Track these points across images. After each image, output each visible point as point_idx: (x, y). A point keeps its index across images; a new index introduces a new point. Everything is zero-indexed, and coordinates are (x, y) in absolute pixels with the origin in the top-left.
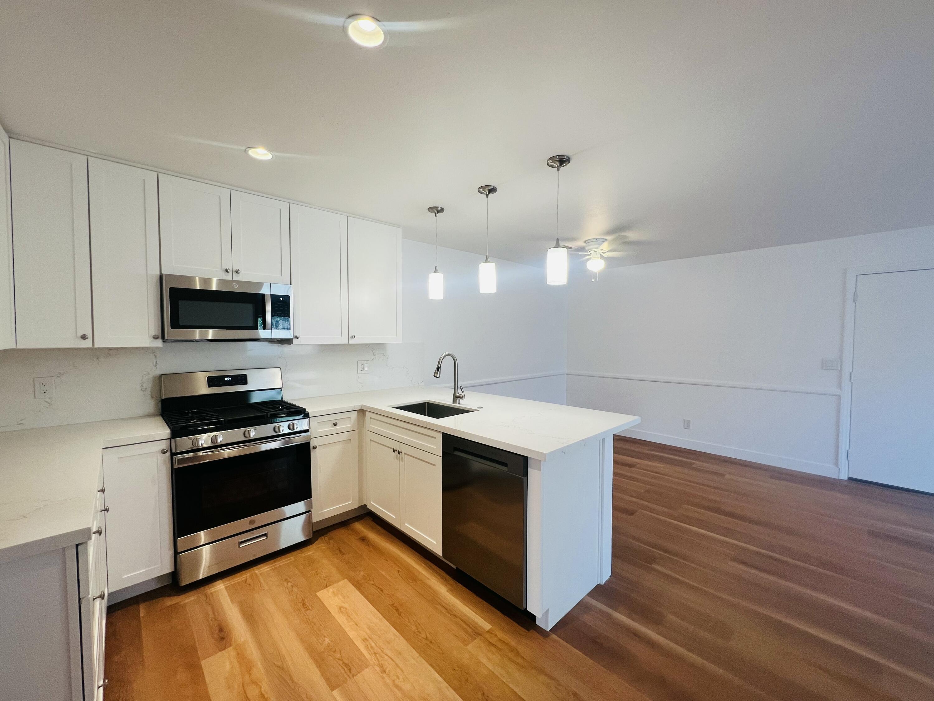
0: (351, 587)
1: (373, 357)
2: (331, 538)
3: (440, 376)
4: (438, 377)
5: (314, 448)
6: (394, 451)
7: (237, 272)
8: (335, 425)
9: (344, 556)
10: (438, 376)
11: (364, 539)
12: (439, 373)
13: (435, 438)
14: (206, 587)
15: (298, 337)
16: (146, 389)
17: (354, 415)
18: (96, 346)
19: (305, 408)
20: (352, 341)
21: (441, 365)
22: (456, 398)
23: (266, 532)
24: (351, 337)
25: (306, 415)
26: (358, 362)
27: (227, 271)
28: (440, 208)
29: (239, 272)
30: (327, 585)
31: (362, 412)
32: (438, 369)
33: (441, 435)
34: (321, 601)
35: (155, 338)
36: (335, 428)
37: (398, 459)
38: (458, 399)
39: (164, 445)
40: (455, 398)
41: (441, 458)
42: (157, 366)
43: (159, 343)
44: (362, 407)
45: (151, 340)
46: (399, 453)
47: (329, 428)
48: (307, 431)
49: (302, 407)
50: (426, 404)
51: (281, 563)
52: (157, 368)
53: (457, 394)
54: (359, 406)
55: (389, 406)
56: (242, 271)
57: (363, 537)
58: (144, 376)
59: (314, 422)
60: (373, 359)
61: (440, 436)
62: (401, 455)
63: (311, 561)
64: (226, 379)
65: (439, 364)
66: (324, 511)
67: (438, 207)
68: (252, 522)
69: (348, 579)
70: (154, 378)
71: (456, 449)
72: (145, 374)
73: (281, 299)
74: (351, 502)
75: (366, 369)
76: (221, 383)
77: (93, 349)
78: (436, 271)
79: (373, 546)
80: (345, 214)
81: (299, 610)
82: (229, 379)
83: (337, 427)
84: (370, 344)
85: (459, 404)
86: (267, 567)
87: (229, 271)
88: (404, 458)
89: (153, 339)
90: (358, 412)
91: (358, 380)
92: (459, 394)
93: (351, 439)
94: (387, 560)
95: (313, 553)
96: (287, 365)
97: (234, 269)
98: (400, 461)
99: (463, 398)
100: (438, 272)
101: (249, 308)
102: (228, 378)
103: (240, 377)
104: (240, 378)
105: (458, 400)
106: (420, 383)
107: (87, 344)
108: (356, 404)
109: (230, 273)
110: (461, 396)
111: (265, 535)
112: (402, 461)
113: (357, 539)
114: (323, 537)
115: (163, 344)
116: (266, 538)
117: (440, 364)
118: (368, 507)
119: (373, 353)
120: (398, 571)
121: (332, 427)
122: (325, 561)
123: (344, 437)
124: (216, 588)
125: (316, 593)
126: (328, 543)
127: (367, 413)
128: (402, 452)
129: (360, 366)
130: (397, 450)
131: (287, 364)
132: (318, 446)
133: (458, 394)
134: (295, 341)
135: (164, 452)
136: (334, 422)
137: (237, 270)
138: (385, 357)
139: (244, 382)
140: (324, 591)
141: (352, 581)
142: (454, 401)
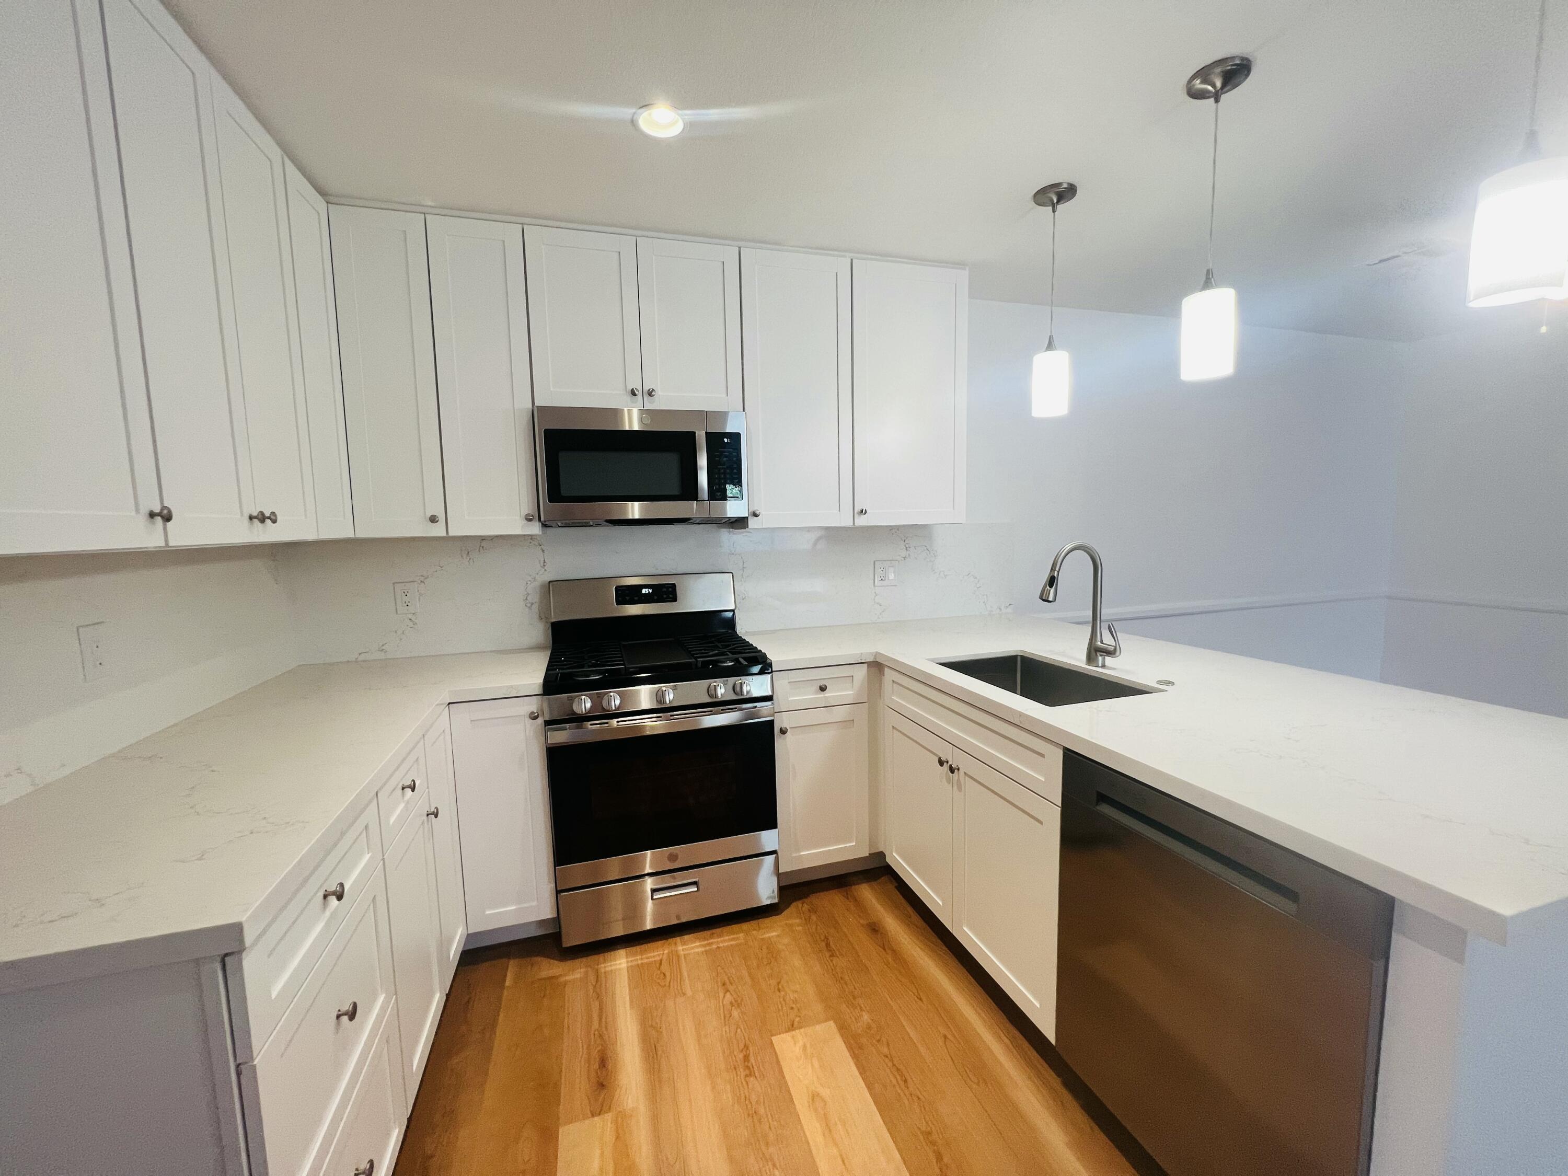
0: (839, 1044)
1: (904, 553)
2: (813, 910)
3: (1055, 600)
4: (1050, 602)
5: (783, 732)
6: (941, 763)
7: (650, 393)
8: (823, 689)
9: (835, 960)
10: (1051, 599)
11: (875, 929)
12: (1052, 590)
13: (1043, 756)
14: (601, 957)
15: (758, 512)
16: (532, 604)
17: (861, 673)
18: (451, 534)
19: (765, 653)
20: (861, 521)
21: (1058, 572)
22: (1095, 652)
23: (696, 880)
24: (857, 513)
25: (766, 667)
26: (876, 563)
27: (633, 393)
28: (1065, 186)
29: (653, 393)
30: (796, 1024)
31: (877, 666)
32: (1052, 581)
33: (1060, 753)
34: (778, 1062)
35: (529, 519)
36: (822, 695)
37: (949, 781)
38: (1101, 655)
39: (533, 705)
40: (1093, 651)
41: (1060, 809)
42: (545, 568)
43: (535, 529)
44: (875, 656)
45: (524, 522)
46: (952, 770)
47: (810, 696)
48: (769, 698)
49: (760, 651)
50: (1019, 659)
51: (722, 942)
52: (545, 570)
53: (1099, 643)
54: (871, 653)
55: (932, 660)
56: (659, 393)
57: (874, 923)
58: (529, 582)
59: (782, 682)
60: (905, 558)
61: (1059, 755)
62: (957, 775)
63: (772, 954)
64: (644, 591)
65: (1053, 569)
66: (802, 853)
67: (1059, 184)
68: (673, 858)
69: (835, 1022)
70: (542, 586)
71: (1102, 798)
72: (530, 581)
73: (726, 440)
74: (854, 844)
75: (892, 576)
76: (636, 598)
77: (448, 539)
78: (1050, 346)
79: (894, 951)
80: (847, 254)
81: (735, 1068)
82: (647, 592)
83: (827, 694)
84: (898, 527)
85: (1103, 666)
86: (697, 944)
87: (637, 392)
88: (962, 783)
89: (526, 522)
90: (868, 667)
91: (874, 599)
92: (1104, 642)
93: (853, 720)
94: (921, 999)
95: (778, 936)
96: (744, 568)
97: (646, 389)
98: (955, 788)
99: (1115, 654)
100: (1056, 349)
101: (671, 461)
102: (647, 590)
103: (665, 588)
104: (665, 590)
105: (1100, 658)
106: (1002, 608)
107: (438, 530)
108: (866, 649)
109: (640, 397)
110: (1112, 648)
111: (695, 883)
112: (960, 789)
113: (862, 925)
114: (799, 904)
115: (542, 531)
116: (696, 889)
117: (1057, 569)
118: (887, 860)
119: (905, 545)
120: (945, 1037)
121: (817, 693)
122: (797, 961)
123: (840, 714)
124: (614, 964)
125: (773, 1038)
126: (808, 921)
127: (886, 669)
128: (958, 769)
129: (878, 571)
130: (947, 762)
131: (744, 566)
132: (790, 728)
133: (1102, 643)
134: (752, 522)
135: (534, 717)
136: (822, 683)
137: (649, 390)
138: (930, 553)
139: (671, 598)
140: (787, 1036)
141: (843, 1029)
142: (1090, 659)
